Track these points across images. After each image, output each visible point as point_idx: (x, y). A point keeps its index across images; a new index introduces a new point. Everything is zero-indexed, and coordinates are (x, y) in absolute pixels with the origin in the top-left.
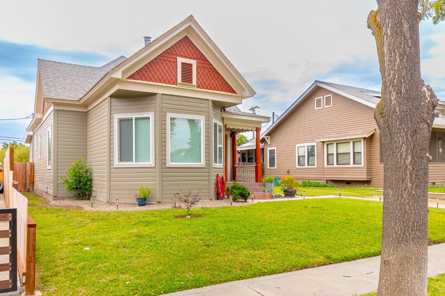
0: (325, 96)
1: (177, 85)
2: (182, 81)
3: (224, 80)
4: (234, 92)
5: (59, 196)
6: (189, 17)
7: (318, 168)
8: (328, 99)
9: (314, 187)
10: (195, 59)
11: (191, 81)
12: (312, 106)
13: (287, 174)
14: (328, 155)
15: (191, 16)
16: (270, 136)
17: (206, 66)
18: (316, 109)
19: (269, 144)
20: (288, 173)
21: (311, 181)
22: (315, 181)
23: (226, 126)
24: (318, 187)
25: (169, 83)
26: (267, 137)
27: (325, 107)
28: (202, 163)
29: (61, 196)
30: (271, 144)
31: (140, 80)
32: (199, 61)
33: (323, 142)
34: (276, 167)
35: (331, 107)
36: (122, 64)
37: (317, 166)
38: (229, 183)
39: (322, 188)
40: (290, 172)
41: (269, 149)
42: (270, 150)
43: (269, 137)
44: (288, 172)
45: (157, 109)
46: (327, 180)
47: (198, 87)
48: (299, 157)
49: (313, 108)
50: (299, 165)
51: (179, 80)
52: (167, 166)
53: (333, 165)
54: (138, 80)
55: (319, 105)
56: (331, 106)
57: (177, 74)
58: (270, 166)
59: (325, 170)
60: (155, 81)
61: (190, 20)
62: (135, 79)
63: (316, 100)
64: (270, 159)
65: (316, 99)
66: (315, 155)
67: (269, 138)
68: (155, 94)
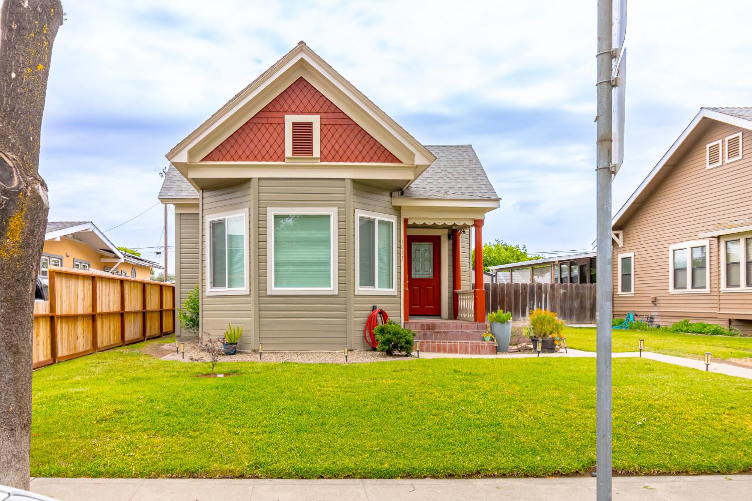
0: (727, 139)
1: (284, 161)
2: (294, 153)
3: (375, 141)
4: (395, 159)
5: (183, 335)
6: (299, 44)
7: (712, 294)
8: (733, 143)
9: (694, 334)
10: (317, 113)
11: (310, 151)
12: (701, 163)
13: (653, 305)
14: (729, 265)
15: (302, 42)
16: (622, 231)
17: (340, 122)
18: (708, 167)
19: (620, 246)
20: (655, 305)
21: (691, 322)
22: (699, 322)
23: (406, 221)
24: (704, 333)
25: (271, 159)
26: (617, 232)
27: (727, 161)
28: (333, 288)
29: (185, 335)
30: (625, 246)
31: (222, 160)
32: (325, 115)
33: (719, 237)
34: (633, 291)
35: (741, 160)
36: (186, 141)
37: (709, 290)
38: (413, 323)
39: (710, 336)
40: (659, 302)
41: (621, 256)
42: (622, 259)
43: (620, 233)
44: (655, 301)
45: (252, 204)
46: (730, 321)
47: (323, 158)
48: (675, 271)
49: (703, 166)
50: (675, 287)
51: (289, 152)
52: (268, 294)
53: (739, 286)
54: (218, 160)
55: (713, 159)
56: (740, 157)
57: (284, 143)
58: (623, 291)
59: (721, 298)
60: (247, 158)
61: (302, 50)
62: (214, 161)
63: (708, 149)
64: (622, 275)
65: (708, 146)
66: (705, 267)
67: (621, 236)
68: (247, 181)
